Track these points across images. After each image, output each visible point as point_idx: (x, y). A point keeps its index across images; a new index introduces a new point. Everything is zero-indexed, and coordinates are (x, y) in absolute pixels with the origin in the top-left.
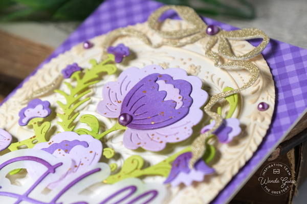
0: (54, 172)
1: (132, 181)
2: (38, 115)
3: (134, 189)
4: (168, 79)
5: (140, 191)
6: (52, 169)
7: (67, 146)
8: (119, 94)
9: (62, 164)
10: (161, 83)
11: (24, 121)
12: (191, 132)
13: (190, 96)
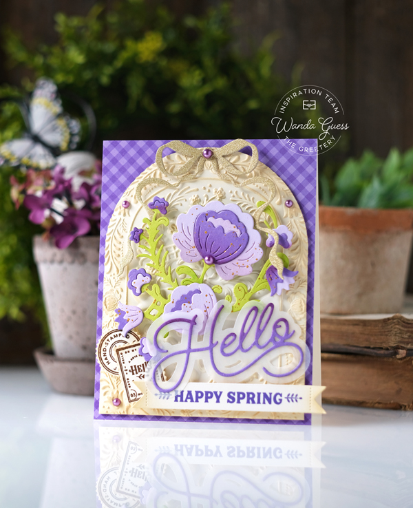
0: (196, 324)
1: (250, 304)
2: (143, 283)
3: (255, 309)
4: (215, 215)
5: (261, 309)
6: (193, 322)
7: (186, 299)
8: (188, 241)
9: (196, 316)
10: (210, 219)
11: (138, 291)
12: (261, 250)
13: (239, 222)
